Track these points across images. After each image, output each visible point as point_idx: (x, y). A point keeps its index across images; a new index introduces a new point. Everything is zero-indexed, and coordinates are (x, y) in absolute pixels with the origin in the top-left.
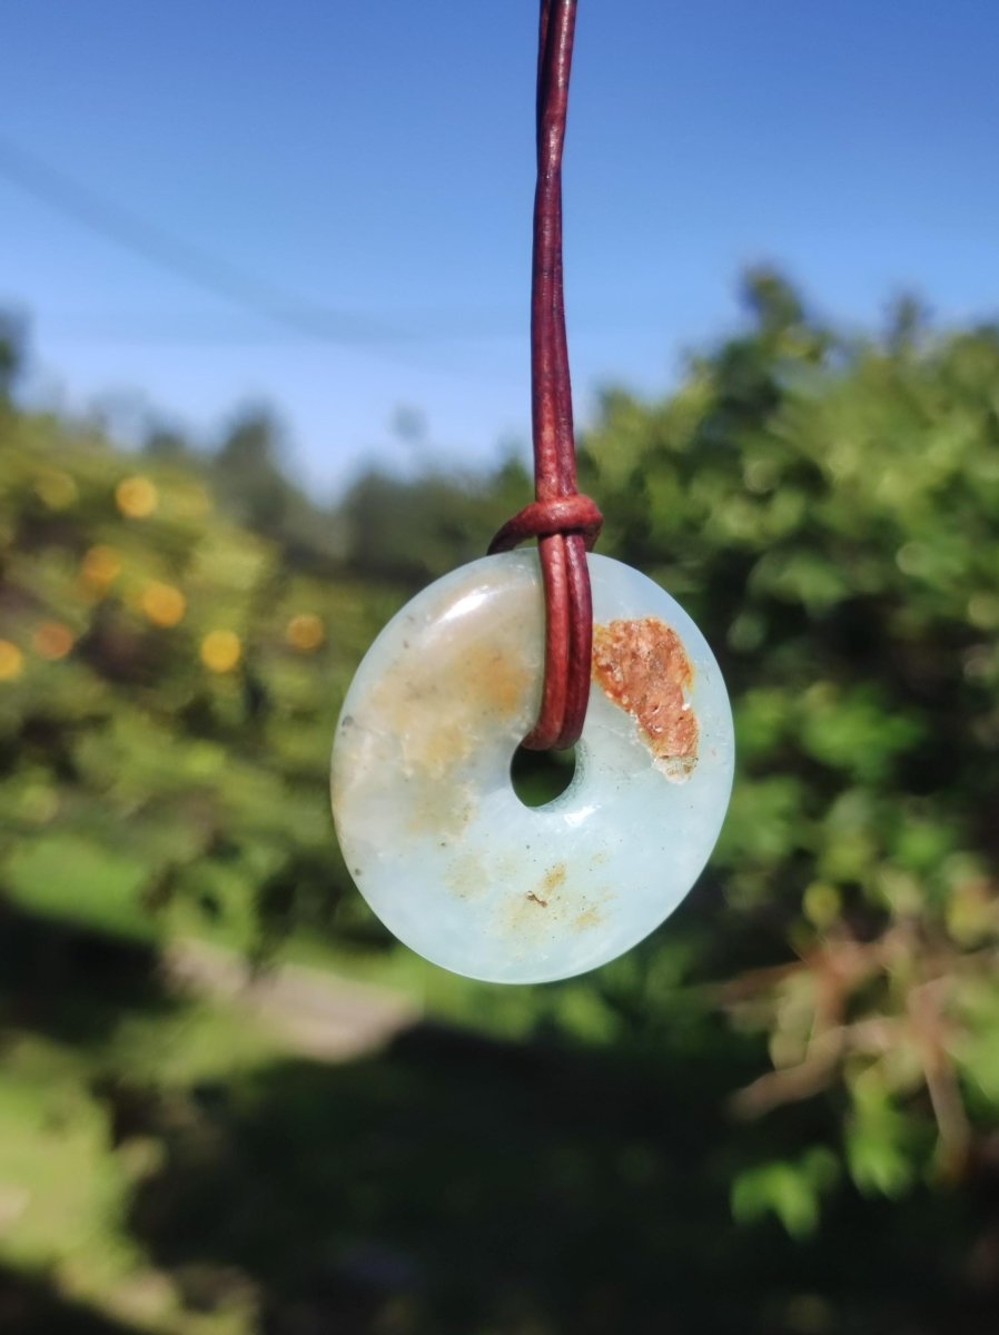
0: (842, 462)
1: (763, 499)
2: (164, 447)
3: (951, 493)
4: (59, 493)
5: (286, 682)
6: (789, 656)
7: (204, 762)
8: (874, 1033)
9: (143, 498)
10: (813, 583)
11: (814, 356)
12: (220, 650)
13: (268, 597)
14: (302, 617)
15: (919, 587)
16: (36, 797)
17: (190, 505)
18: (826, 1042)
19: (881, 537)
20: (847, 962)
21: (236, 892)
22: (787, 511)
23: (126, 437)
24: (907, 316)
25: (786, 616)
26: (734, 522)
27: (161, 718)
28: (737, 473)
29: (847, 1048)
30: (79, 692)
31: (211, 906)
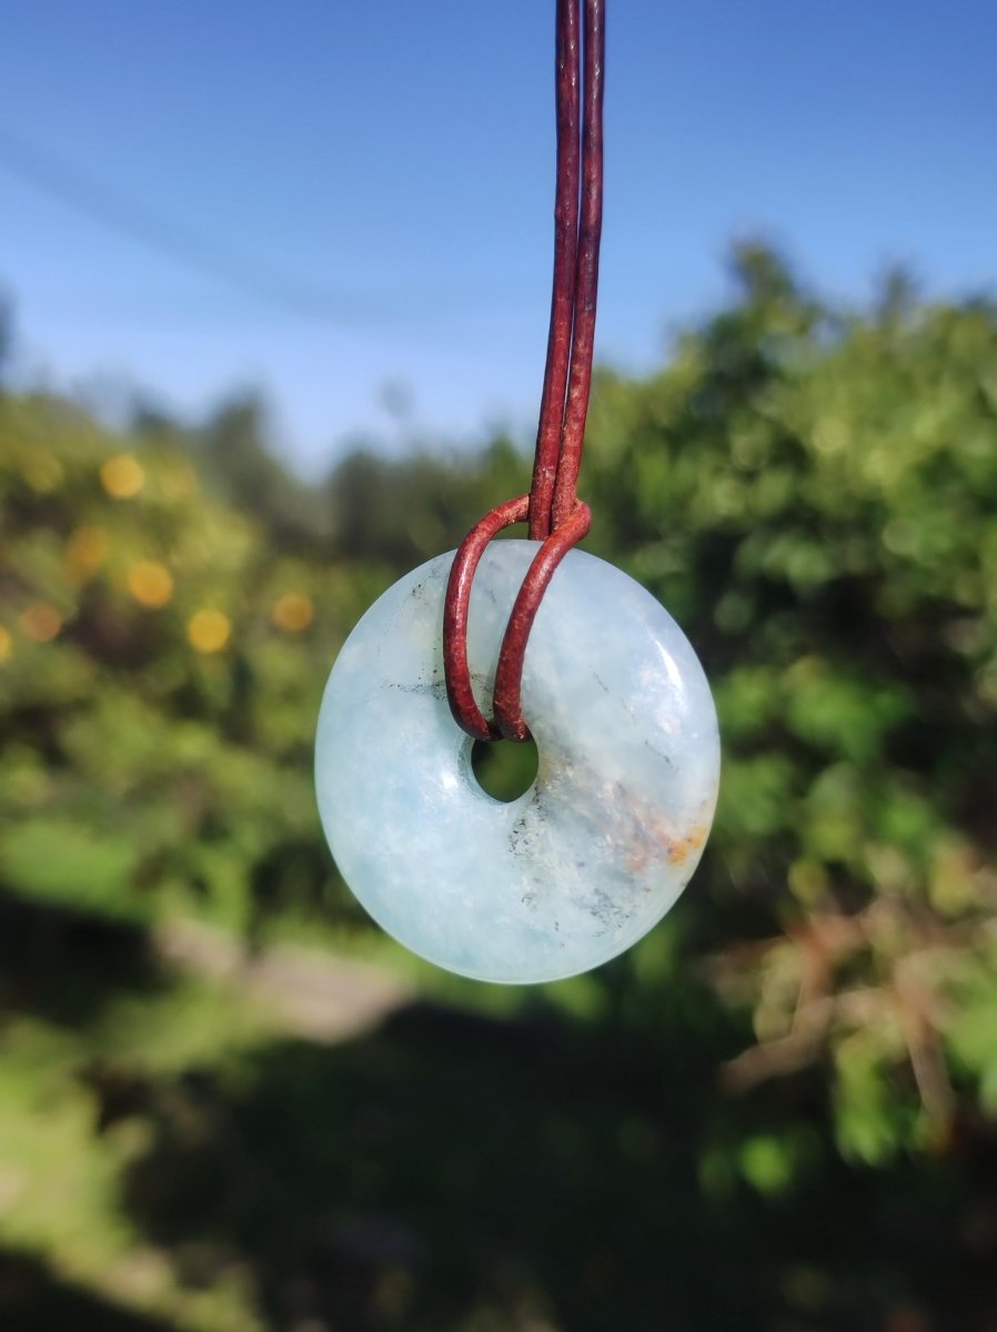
0: (829, 437)
1: (749, 477)
2: (153, 428)
3: (938, 469)
4: (46, 476)
5: (276, 662)
6: (776, 632)
7: (194, 744)
8: (860, 1004)
9: (129, 478)
10: (802, 563)
11: (803, 329)
12: (208, 630)
13: (257, 578)
14: (291, 598)
15: (905, 565)
16: (26, 779)
17: (178, 485)
18: (813, 1014)
19: (868, 516)
20: (835, 935)
21: (227, 872)
22: (774, 489)
23: (113, 418)
24: (897, 288)
25: (775, 593)
26: (720, 499)
27: (151, 700)
28: (724, 448)
29: (833, 1019)
30: (67, 673)
31: (200, 888)
